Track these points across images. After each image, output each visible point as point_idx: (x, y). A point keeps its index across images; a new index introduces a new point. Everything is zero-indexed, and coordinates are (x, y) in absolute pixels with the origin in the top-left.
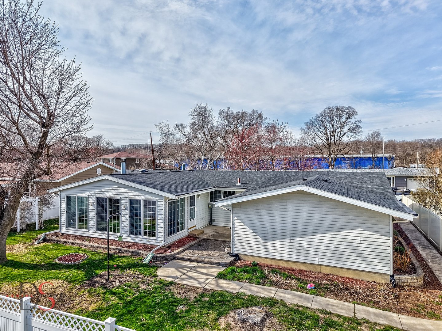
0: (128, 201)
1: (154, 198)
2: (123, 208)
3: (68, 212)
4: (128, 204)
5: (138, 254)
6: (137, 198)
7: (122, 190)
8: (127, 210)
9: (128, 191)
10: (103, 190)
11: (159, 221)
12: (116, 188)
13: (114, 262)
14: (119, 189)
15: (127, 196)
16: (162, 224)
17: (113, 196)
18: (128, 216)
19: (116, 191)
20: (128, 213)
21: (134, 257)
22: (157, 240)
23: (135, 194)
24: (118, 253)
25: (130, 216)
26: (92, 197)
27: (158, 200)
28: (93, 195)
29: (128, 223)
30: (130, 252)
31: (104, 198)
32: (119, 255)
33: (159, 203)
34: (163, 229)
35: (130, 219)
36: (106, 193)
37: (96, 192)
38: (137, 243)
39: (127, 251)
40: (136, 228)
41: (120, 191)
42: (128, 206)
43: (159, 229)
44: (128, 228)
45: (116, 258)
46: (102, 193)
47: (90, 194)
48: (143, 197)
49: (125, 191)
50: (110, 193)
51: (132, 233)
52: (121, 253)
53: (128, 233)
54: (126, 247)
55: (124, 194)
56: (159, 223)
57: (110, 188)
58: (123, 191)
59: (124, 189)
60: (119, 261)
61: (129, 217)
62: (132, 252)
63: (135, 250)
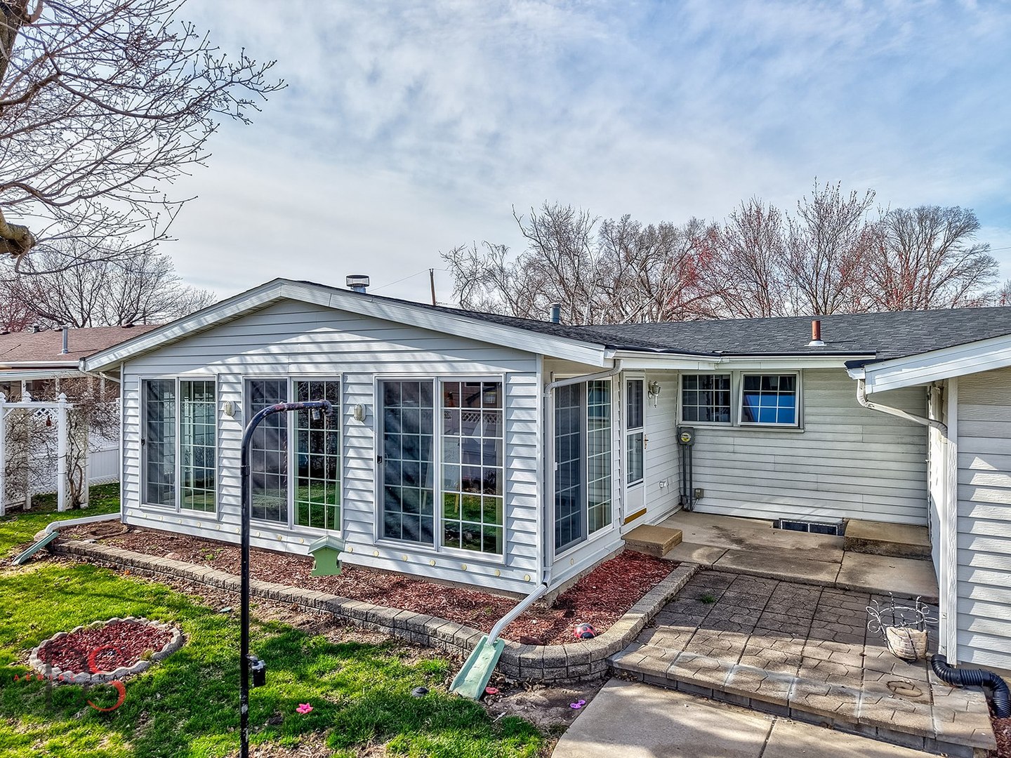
0: (372, 390)
1: (493, 369)
2: (352, 421)
3: (150, 445)
4: (372, 401)
5: (422, 639)
6: (417, 372)
7: (352, 342)
8: (371, 427)
9: (376, 346)
10: (274, 349)
11: (517, 476)
12: (326, 334)
13: (302, 677)
14: (337, 337)
15: (371, 368)
16: (534, 490)
17: (313, 371)
18: (373, 454)
19: (326, 348)
20: (374, 443)
21: (402, 656)
22: (506, 566)
23: (407, 357)
24: (328, 625)
25: (382, 455)
26: (231, 379)
27: (514, 379)
28: (236, 369)
29: (373, 486)
30: (382, 621)
31: (276, 382)
32: (332, 636)
33: (516, 391)
34: (537, 515)
35: (382, 466)
36: (284, 359)
37: (249, 360)
38: (415, 580)
39: (366, 617)
40: (407, 508)
41: (345, 347)
42: (374, 410)
43: (517, 513)
44: (374, 507)
45: (315, 653)
46: (270, 359)
47: (223, 370)
48: (442, 368)
49: (363, 347)
50: (301, 359)
51: (390, 531)
52: (339, 626)
53: (374, 529)
54: (364, 597)
55: (361, 358)
56: (517, 488)
57: (302, 338)
58: (355, 347)
59: (358, 338)
60: (326, 678)
61: (379, 458)
62: (394, 624)
63: (406, 614)
